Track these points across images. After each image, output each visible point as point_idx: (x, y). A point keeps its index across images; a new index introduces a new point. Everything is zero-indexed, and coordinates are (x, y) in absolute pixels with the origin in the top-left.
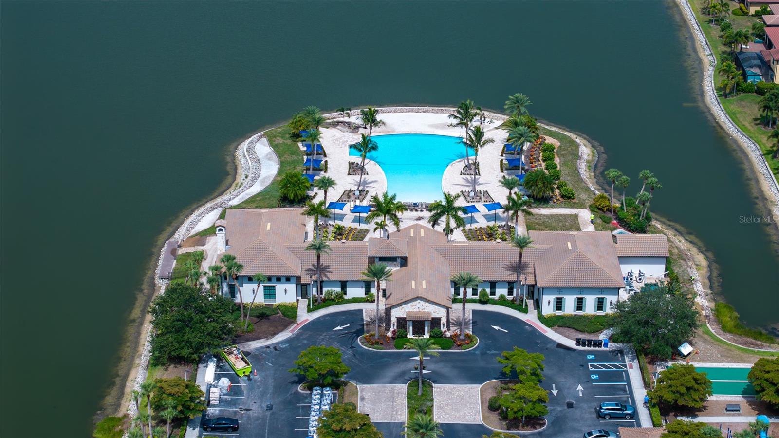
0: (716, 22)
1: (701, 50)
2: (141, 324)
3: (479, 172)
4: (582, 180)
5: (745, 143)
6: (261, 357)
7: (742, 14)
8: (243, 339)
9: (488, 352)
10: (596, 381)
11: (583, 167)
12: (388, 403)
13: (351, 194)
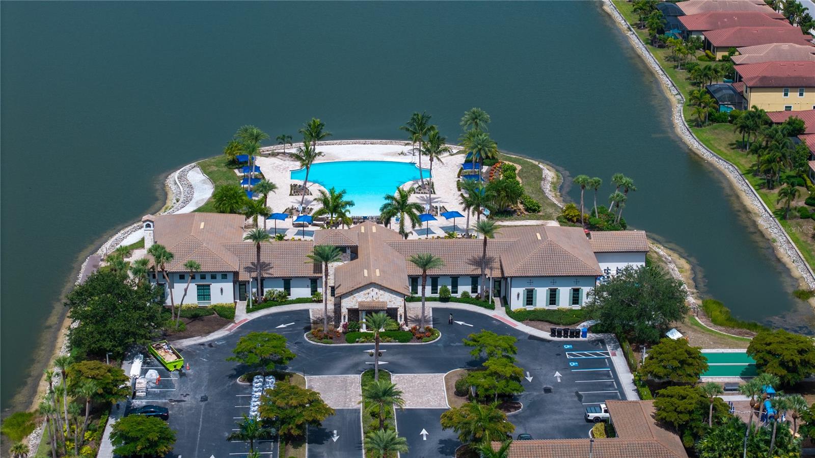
0: (682, 67)
1: (668, 91)
2: (59, 329)
3: (434, 191)
4: (547, 198)
5: (722, 165)
6: (194, 353)
7: (708, 59)
8: (173, 338)
9: (452, 344)
10: (575, 367)
11: (547, 188)
12: (340, 392)
13: (294, 211)
